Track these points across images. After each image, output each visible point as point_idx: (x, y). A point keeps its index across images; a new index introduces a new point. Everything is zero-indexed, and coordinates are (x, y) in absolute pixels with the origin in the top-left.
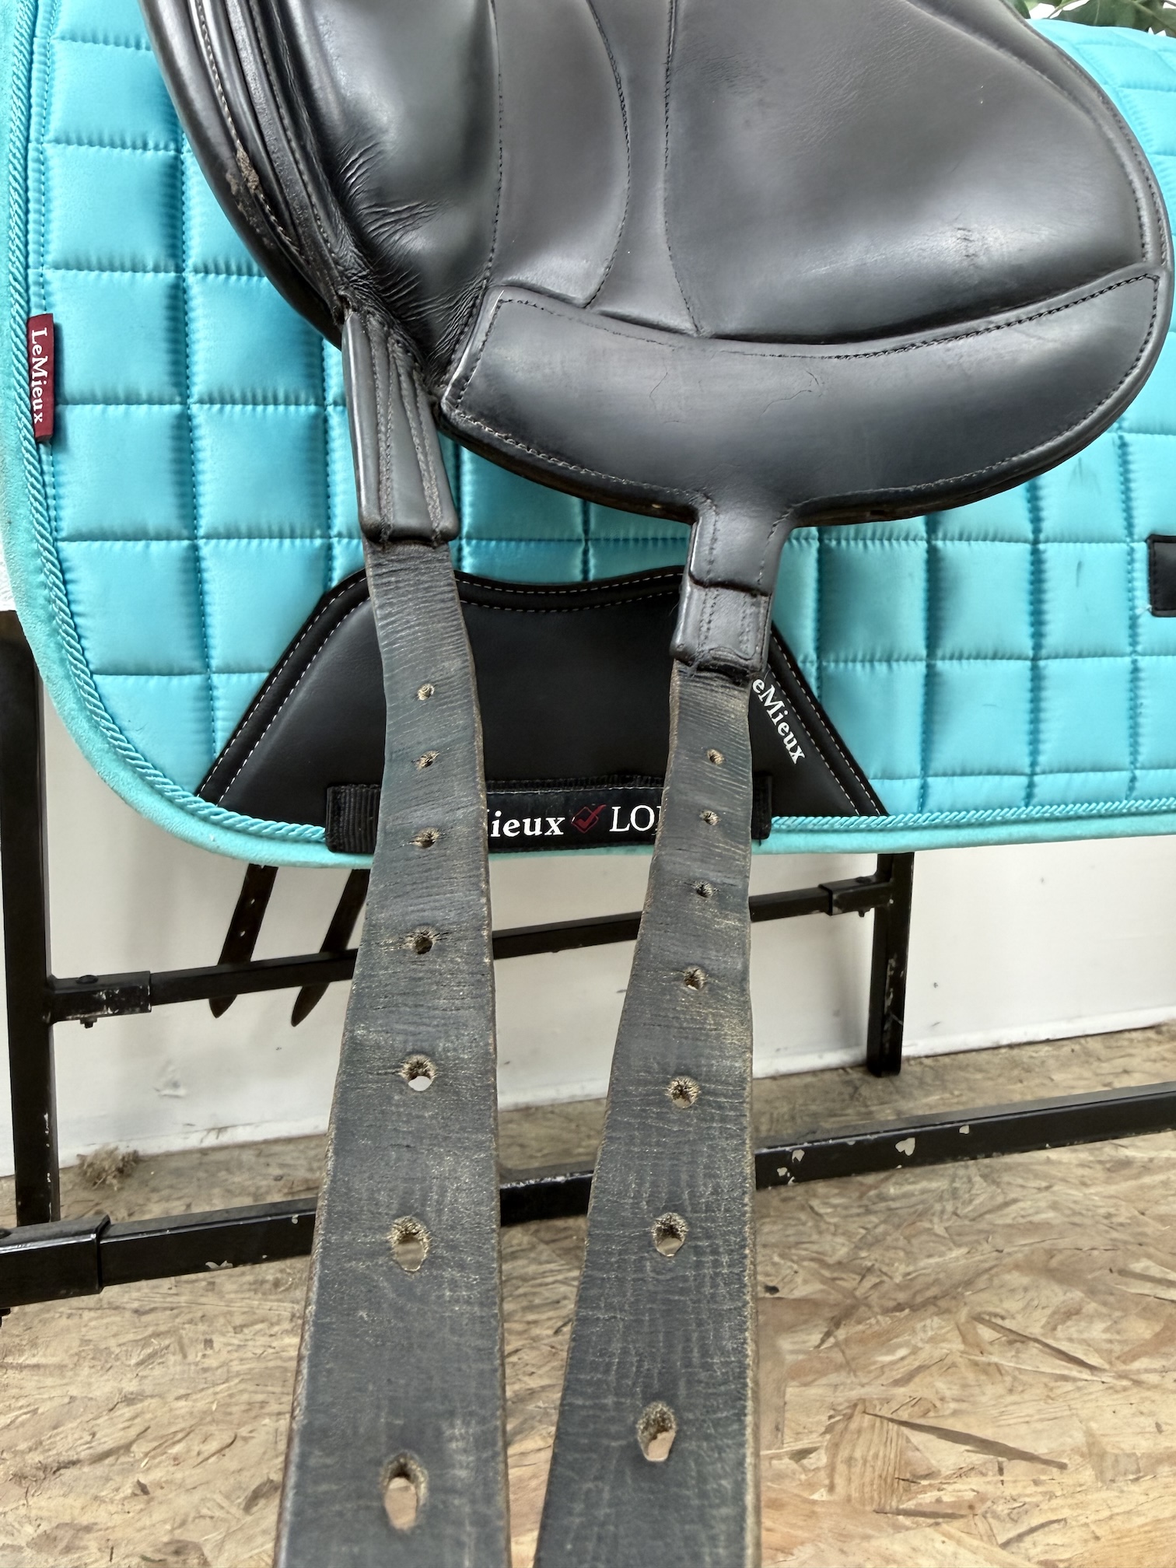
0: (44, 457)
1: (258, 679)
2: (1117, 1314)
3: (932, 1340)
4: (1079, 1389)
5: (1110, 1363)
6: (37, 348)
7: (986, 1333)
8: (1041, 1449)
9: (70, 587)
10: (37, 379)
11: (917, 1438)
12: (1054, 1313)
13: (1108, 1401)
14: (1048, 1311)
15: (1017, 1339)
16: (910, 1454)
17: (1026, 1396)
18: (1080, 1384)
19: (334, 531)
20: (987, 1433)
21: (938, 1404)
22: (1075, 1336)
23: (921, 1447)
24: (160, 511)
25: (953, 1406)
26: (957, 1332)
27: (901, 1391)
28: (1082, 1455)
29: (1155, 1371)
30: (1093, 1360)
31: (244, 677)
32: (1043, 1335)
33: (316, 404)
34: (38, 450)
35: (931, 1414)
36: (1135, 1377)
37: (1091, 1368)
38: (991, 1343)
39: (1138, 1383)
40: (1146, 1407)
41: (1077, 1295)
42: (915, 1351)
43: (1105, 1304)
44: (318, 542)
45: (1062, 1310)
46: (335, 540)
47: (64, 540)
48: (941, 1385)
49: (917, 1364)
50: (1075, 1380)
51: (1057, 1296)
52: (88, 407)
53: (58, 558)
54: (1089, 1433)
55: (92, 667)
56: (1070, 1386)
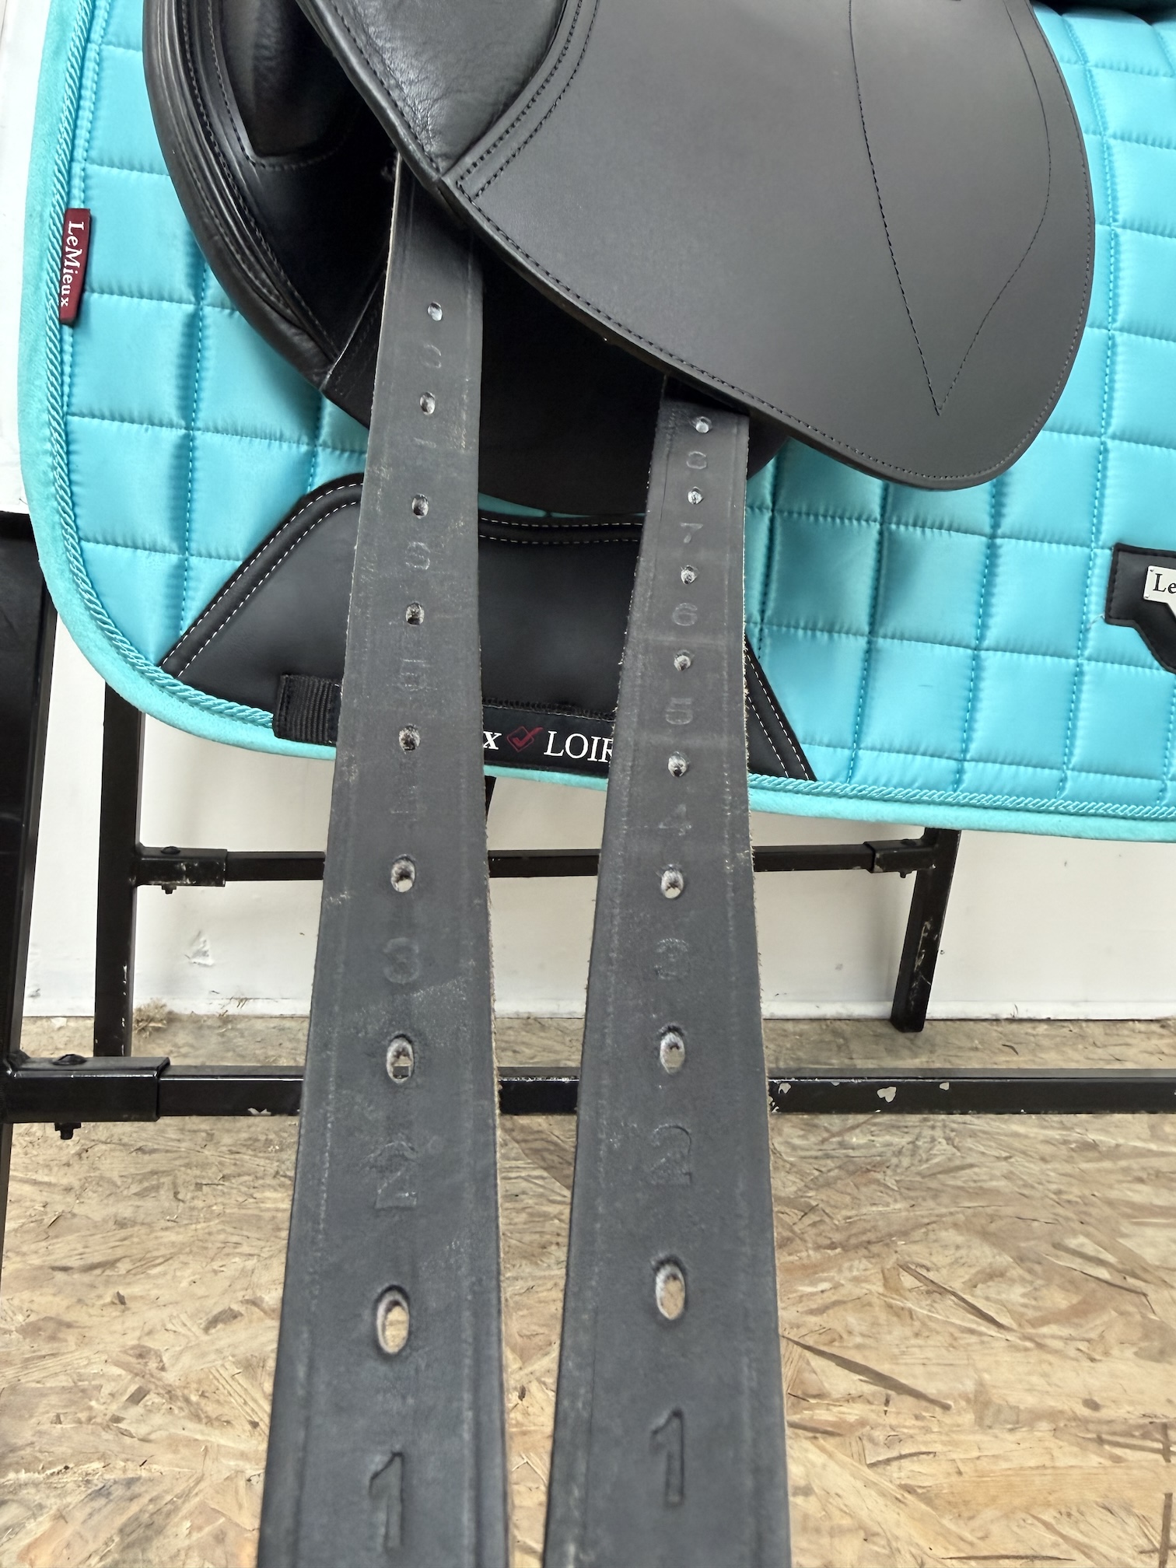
0: (65, 338)
1: (231, 566)
2: (1039, 1282)
3: (856, 1280)
4: (982, 1342)
5: (1020, 1325)
6: (72, 239)
7: (908, 1281)
8: (930, 1389)
9: (72, 458)
10: (69, 267)
11: (817, 1362)
12: (978, 1272)
13: (1006, 1358)
14: (973, 1271)
15: (937, 1291)
16: (807, 1375)
17: (931, 1342)
18: (985, 1339)
19: (320, 441)
20: (884, 1368)
21: (845, 1336)
22: (993, 1295)
23: (818, 1371)
25: (859, 1340)
26: (881, 1276)
27: (813, 1320)
28: (968, 1401)
29: (1061, 1338)
30: (1003, 1319)
31: (218, 563)
32: (962, 1290)
34: (60, 332)
35: (836, 1344)
36: (1040, 1340)
37: (1000, 1326)
38: (910, 1290)
39: (1040, 1346)
40: (1043, 1368)
41: (1004, 1260)
42: (836, 1286)
43: (1030, 1271)
44: (304, 448)
45: (988, 1270)
47: (70, 414)
48: (852, 1320)
49: (835, 1298)
50: (981, 1334)
51: (985, 1255)
52: (111, 297)
53: (65, 430)
54: (981, 1383)
55: (80, 533)
56: (973, 1339)
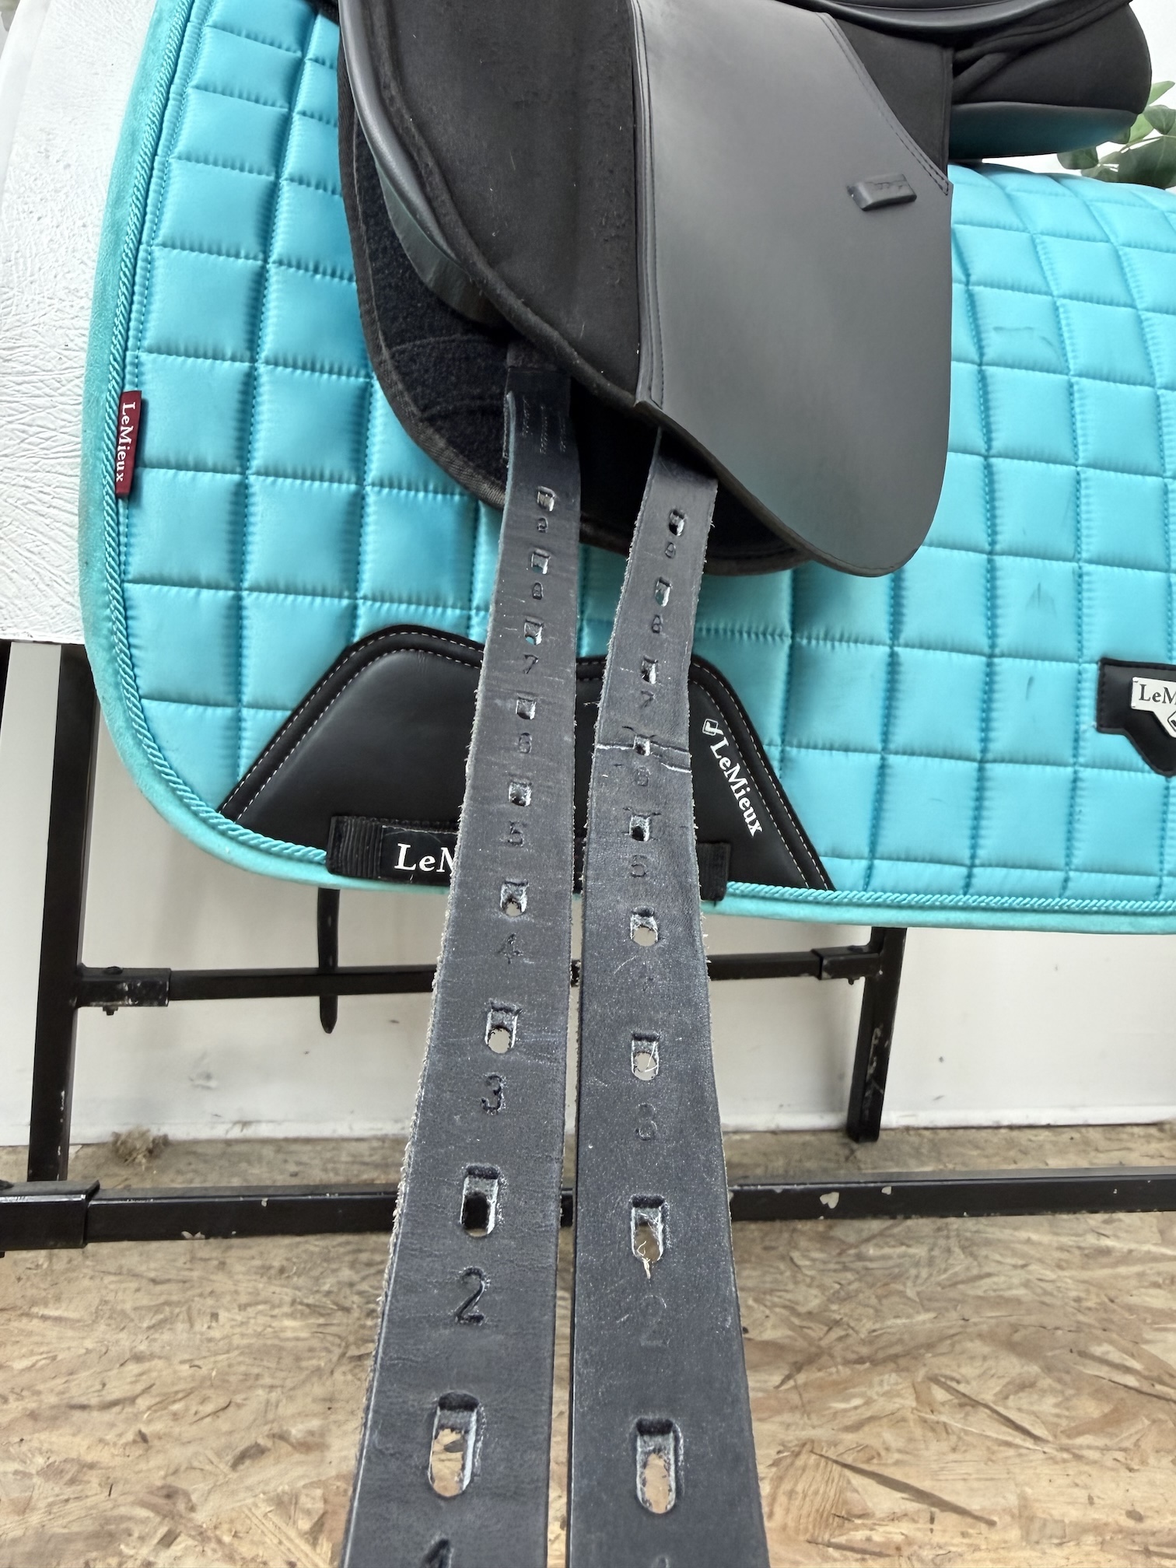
0: (121, 510)
1: (281, 716)
2: (1070, 1392)
3: (888, 1395)
4: (1020, 1455)
5: (1055, 1436)
6: (126, 418)
7: (939, 1394)
8: (974, 1505)
9: (130, 622)
10: (123, 444)
11: (857, 1480)
12: (1008, 1383)
13: (1046, 1471)
14: (1003, 1382)
15: (969, 1403)
16: (849, 1495)
17: (968, 1456)
18: (1022, 1451)
19: (360, 594)
20: (925, 1484)
21: (883, 1453)
22: (1025, 1407)
23: (860, 1490)
24: (211, 563)
25: (897, 1456)
26: (911, 1390)
27: (850, 1438)
28: (1013, 1516)
29: (1097, 1448)
30: (1039, 1431)
31: (270, 713)
32: (994, 1403)
33: (357, 484)
34: (117, 504)
35: (875, 1461)
36: (1077, 1451)
37: (1036, 1438)
38: (943, 1404)
39: (1078, 1457)
40: (1082, 1479)
41: (1034, 1369)
42: (869, 1402)
43: (1059, 1381)
44: (345, 602)
45: (1018, 1381)
46: (360, 602)
47: (129, 581)
48: (889, 1436)
49: (869, 1414)
50: (1017, 1447)
51: (1013, 1366)
52: (163, 471)
53: (123, 597)
54: (1023, 1497)
55: (141, 692)
56: (1011, 1452)
